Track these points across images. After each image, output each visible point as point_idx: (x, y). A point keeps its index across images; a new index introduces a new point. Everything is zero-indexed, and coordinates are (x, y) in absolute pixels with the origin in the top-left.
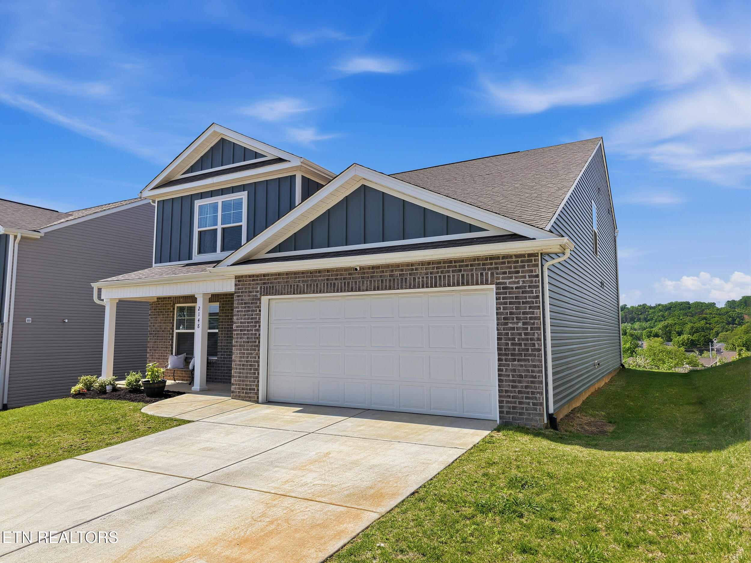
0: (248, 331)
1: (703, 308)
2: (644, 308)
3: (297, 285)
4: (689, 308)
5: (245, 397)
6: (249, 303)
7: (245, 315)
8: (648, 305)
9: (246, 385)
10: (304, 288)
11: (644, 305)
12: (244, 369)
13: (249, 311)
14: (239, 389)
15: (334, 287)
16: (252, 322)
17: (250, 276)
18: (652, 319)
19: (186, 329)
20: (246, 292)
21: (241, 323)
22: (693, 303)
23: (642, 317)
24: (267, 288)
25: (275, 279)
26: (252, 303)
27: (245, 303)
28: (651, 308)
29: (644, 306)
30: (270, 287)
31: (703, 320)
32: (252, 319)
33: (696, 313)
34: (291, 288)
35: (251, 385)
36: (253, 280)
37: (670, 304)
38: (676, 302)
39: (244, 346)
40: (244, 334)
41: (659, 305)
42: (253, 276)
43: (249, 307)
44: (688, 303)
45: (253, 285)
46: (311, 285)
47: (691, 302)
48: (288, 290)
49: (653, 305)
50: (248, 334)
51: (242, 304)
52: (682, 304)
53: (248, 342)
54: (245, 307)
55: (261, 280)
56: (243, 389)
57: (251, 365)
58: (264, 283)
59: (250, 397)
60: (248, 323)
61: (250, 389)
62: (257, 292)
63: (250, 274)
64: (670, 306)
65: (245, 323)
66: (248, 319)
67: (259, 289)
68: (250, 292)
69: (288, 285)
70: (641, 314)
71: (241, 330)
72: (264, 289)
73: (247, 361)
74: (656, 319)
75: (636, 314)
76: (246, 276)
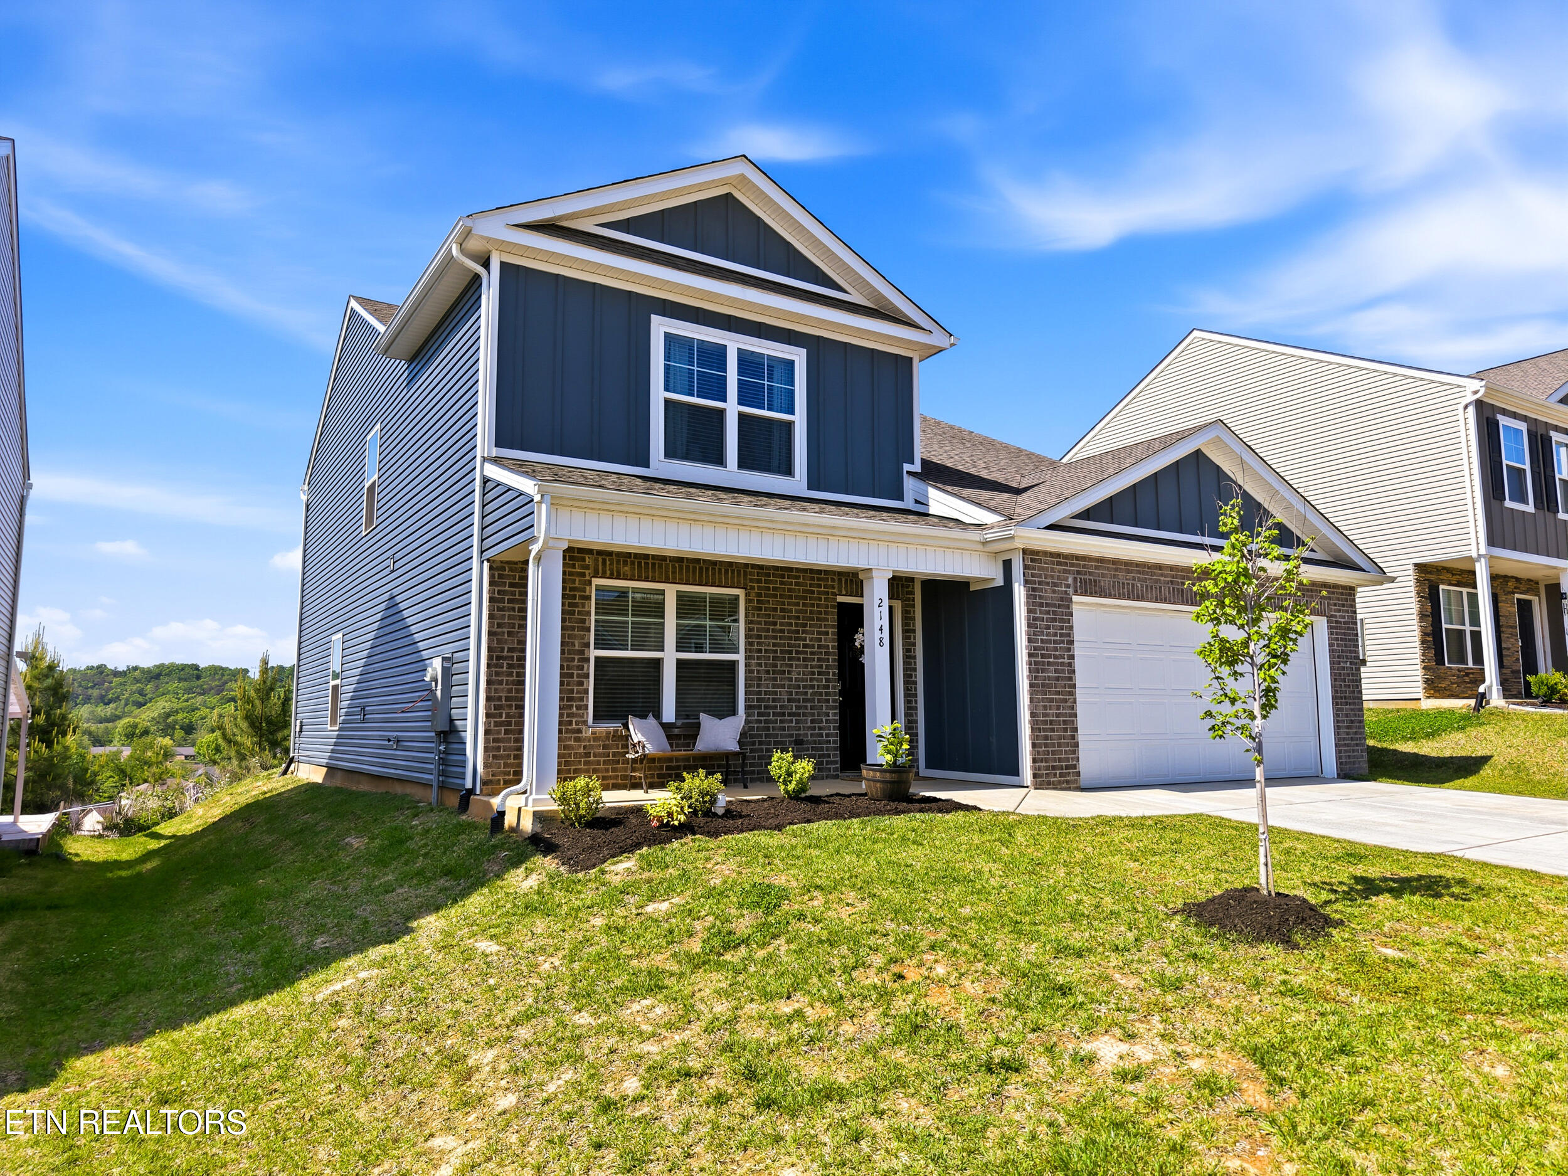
0: (1056, 657)
1: (226, 678)
2: (101, 673)
3: (1133, 585)
4: (198, 677)
5: (1060, 782)
6: (1054, 605)
7: (1048, 627)
8: (111, 666)
9: (1060, 760)
10: (1142, 590)
11: (99, 667)
12: (1053, 730)
13: (1055, 620)
14: (1047, 768)
15: (1182, 596)
16: (1063, 642)
17: (1052, 555)
18: (118, 699)
19: (632, 650)
20: (1048, 584)
21: (1042, 641)
22: (206, 668)
23: (95, 693)
24: (1085, 582)
25: (1097, 568)
26: (1060, 606)
27: (1047, 605)
28: (116, 673)
29: (101, 669)
30: (1090, 580)
31: (229, 702)
32: (1061, 635)
33: (211, 689)
34: (1123, 588)
35: (1068, 759)
36: (1059, 564)
37: (157, 667)
38: (172, 665)
39: (1050, 686)
40: (1049, 663)
41: (136, 668)
42: (1058, 555)
43: (1054, 613)
44: (196, 667)
45: (1059, 572)
46: (1151, 587)
47: (202, 666)
48: (1119, 590)
49: (120, 669)
50: (1057, 664)
51: (1041, 605)
52: (182, 669)
53: (1058, 679)
54: (1048, 613)
55: (1072, 565)
56: (1054, 768)
57: (1065, 722)
58: (1078, 573)
59: (1068, 782)
60: (1055, 642)
61: (1067, 767)
62: (1068, 586)
63: (1053, 550)
64: (157, 671)
65: (1049, 642)
66: (1055, 635)
67: (1070, 581)
68: (1055, 584)
69: (1119, 582)
70: (92, 687)
71: (1043, 656)
72: (1081, 582)
73: (1058, 715)
74: (127, 700)
75: (80, 686)
76: (1045, 553)
